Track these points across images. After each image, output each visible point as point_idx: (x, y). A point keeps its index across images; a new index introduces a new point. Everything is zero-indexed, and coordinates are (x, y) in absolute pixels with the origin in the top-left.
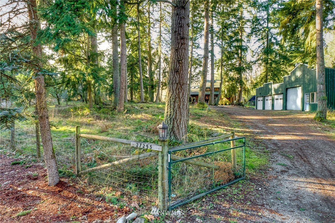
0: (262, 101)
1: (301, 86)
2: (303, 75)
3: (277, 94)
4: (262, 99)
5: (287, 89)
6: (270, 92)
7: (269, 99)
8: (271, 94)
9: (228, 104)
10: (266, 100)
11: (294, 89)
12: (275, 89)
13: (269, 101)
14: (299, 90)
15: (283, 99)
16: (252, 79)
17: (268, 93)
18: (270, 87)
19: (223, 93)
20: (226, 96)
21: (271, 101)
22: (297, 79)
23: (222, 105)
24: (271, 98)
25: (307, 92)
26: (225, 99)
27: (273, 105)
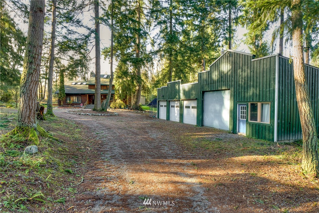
0: (166, 108)
1: (229, 89)
2: (234, 70)
3: (188, 99)
4: (166, 105)
5: (203, 92)
6: (178, 94)
7: (176, 105)
8: (179, 98)
9: (123, 107)
10: (172, 106)
11: (215, 94)
12: (184, 91)
13: (176, 108)
14: (227, 96)
15: (197, 108)
16: (153, 76)
17: (175, 97)
18: (177, 87)
19: (117, 92)
20: (120, 97)
21: (179, 108)
22: (223, 77)
23: (115, 108)
24: (178, 105)
25: (241, 102)
26: (119, 101)
27: (181, 116)
